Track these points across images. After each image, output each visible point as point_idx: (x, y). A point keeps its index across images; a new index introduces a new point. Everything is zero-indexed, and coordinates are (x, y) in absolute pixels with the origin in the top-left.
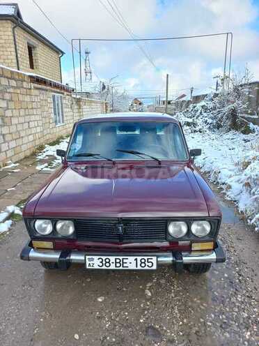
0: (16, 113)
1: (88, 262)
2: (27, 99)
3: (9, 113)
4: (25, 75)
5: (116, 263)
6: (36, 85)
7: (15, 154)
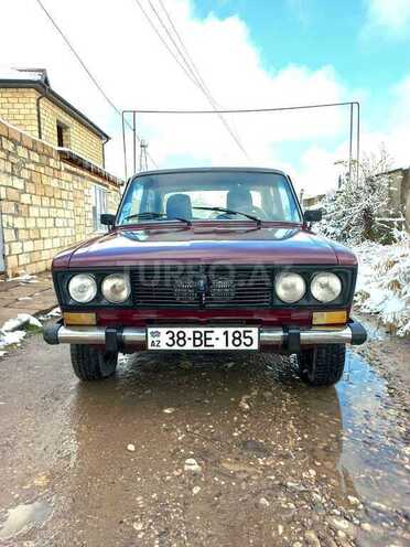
0: (36, 200)
1: (150, 339)
2: (54, 183)
3: (25, 199)
5: (195, 338)
6: (68, 167)
7: (31, 263)
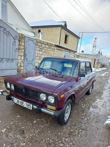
1: (14, 100)
3: (43, 56)
4: (53, 44)
5: (21, 103)
6: (57, 48)
